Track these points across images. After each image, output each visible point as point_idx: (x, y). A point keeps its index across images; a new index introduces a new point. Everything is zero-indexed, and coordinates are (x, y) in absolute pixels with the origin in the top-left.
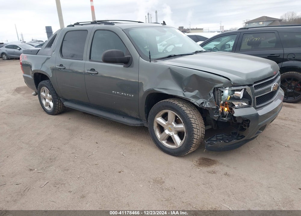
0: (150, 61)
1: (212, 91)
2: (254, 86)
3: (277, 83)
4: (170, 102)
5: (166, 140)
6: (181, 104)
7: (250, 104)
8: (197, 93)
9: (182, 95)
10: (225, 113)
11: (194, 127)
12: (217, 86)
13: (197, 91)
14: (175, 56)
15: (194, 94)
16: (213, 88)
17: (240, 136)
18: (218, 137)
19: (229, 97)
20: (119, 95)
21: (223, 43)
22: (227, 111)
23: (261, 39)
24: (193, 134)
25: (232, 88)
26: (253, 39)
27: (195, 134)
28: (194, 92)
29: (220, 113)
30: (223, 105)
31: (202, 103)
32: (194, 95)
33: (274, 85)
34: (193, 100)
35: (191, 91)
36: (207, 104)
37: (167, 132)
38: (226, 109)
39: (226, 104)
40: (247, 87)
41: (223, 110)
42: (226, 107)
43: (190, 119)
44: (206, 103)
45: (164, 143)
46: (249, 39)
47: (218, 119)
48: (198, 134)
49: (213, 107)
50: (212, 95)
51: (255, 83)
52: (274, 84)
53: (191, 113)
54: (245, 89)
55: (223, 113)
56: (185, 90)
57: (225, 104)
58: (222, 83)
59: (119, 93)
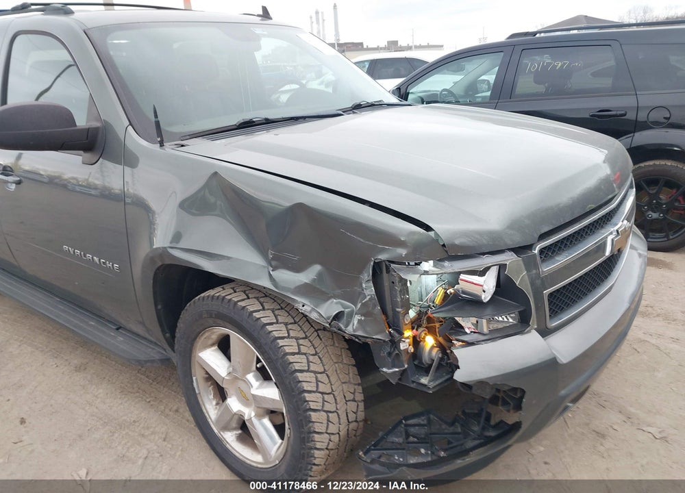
0: (162, 144)
1: (367, 275)
2: (541, 251)
3: (625, 222)
4: (230, 300)
5: (235, 429)
6: (269, 313)
7: (523, 323)
8: (320, 275)
9: (265, 283)
10: (426, 358)
11: (312, 405)
12: (383, 257)
13: (317, 268)
14: (268, 123)
15: (307, 281)
16: (372, 263)
17: (492, 423)
18: (412, 430)
19: (441, 292)
20: (79, 258)
21: (471, 77)
22: (433, 347)
23: (570, 64)
24: (310, 433)
25: (446, 264)
26: (549, 64)
27: (318, 433)
28: (304, 273)
29: (404, 358)
30: (416, 324)
31: (338, 317)
32: (306, 283)
33: (615, 233)
34: (305, 305)
35: (297, 269)
36: (356, 322)
37: (234, 404)
38: (429, 341)
39: (430, 320)
40: (508, 258)
41: (416, 342)
42: (431, 331)
43: (298, 374)
44: (351, 315)
45: (230, 438)
46: (539, 66)
47: (400, 379)
48: (332, 429)
49: (377, 334)
50: (370, 290)
51: (543, 237)
52: (616, 228)
53: (303, 349)
54: (502, 267)
55: (416, 355)
56: (274, 263)
57: (423, 321)
58: (401, 244)
59: (81, 254)
